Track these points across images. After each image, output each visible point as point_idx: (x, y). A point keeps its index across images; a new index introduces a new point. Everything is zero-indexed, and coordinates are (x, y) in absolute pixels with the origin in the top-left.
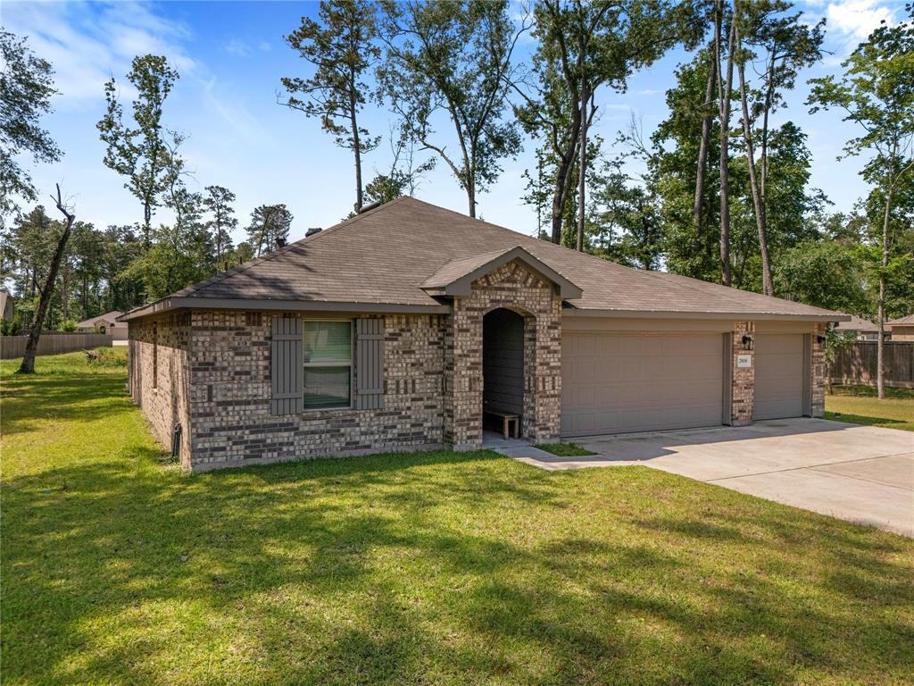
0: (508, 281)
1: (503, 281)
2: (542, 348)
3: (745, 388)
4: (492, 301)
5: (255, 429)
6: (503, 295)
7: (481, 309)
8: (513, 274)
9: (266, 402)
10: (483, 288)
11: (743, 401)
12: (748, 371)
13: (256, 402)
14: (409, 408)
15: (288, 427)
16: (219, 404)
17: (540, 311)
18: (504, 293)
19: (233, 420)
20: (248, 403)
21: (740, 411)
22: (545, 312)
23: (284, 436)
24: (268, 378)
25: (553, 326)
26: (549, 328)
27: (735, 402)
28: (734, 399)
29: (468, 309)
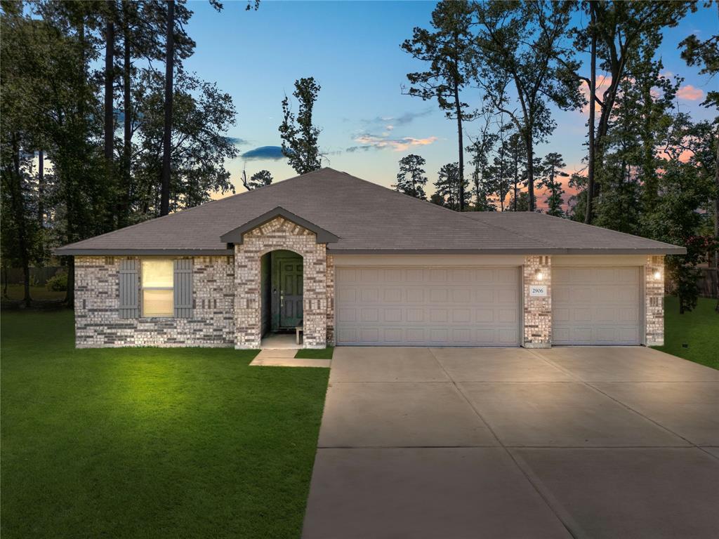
0: (278, 230)
1: (274, 231)
2: (308, 278)
3: (540, 315)
4: (265, 246)
5: (110, 326)
6: (275, 241)
7: (256, 252)
8: (282, 225)
9: (117, 310)
10: (258, 237)
11: (537, 326)
12: (544, 300)
13: (111, 310)
14: (212, 319)
15: (131, 326)
16: (90, 310)
17: (307, 252)
18: (275, 240)
19: (98, 320)
20: (106, 311)
21: (533, 335)
22: (311, 252)
23: (128, 332)
24: (118, 296)
25: (319, 262)
26: (315, 264)
27: (527, 326)
28: (526, 324)
29: (246, 252)
